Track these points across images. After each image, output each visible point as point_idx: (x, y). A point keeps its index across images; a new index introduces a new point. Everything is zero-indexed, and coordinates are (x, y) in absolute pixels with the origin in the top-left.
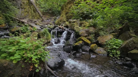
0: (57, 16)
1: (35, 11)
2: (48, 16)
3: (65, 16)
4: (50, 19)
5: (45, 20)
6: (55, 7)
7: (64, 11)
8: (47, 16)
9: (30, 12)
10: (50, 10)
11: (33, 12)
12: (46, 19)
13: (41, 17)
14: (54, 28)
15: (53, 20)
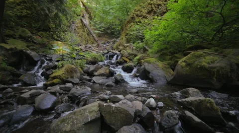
0: (117, 38)
1: (89, 34)
2: (106, 38)
3: (124, 38)
4: (108, 42)
5: (101, 45)
6: (115, 25)
7: (124, 32)
8: (104, 39)
9: (83, 37)
10: (108, 28)
11: (86, 35)
12: (103, 42)
13: (97, 42)
14: (107, 53)
15: (111, 43)
